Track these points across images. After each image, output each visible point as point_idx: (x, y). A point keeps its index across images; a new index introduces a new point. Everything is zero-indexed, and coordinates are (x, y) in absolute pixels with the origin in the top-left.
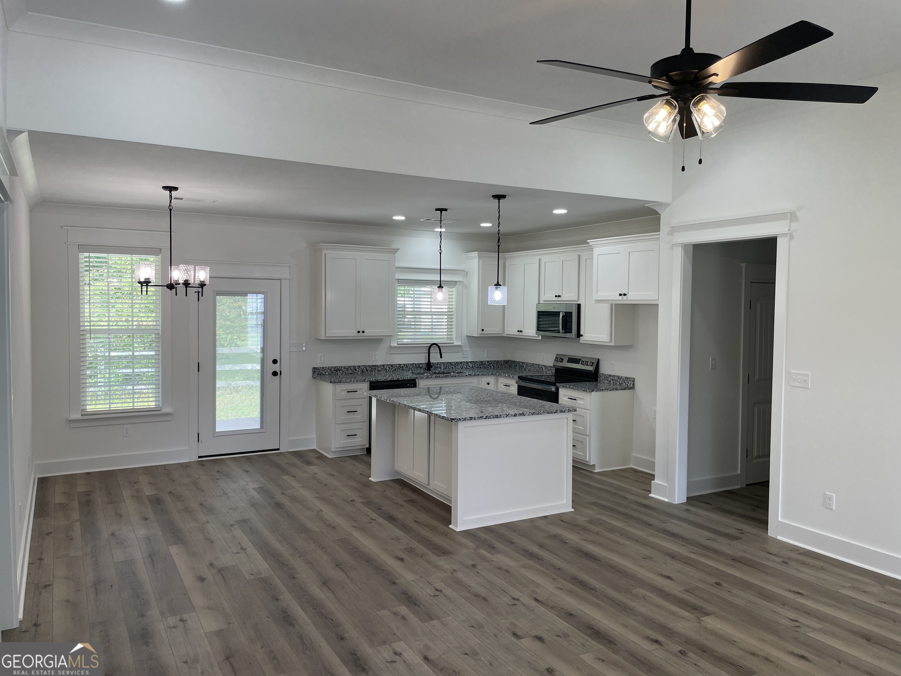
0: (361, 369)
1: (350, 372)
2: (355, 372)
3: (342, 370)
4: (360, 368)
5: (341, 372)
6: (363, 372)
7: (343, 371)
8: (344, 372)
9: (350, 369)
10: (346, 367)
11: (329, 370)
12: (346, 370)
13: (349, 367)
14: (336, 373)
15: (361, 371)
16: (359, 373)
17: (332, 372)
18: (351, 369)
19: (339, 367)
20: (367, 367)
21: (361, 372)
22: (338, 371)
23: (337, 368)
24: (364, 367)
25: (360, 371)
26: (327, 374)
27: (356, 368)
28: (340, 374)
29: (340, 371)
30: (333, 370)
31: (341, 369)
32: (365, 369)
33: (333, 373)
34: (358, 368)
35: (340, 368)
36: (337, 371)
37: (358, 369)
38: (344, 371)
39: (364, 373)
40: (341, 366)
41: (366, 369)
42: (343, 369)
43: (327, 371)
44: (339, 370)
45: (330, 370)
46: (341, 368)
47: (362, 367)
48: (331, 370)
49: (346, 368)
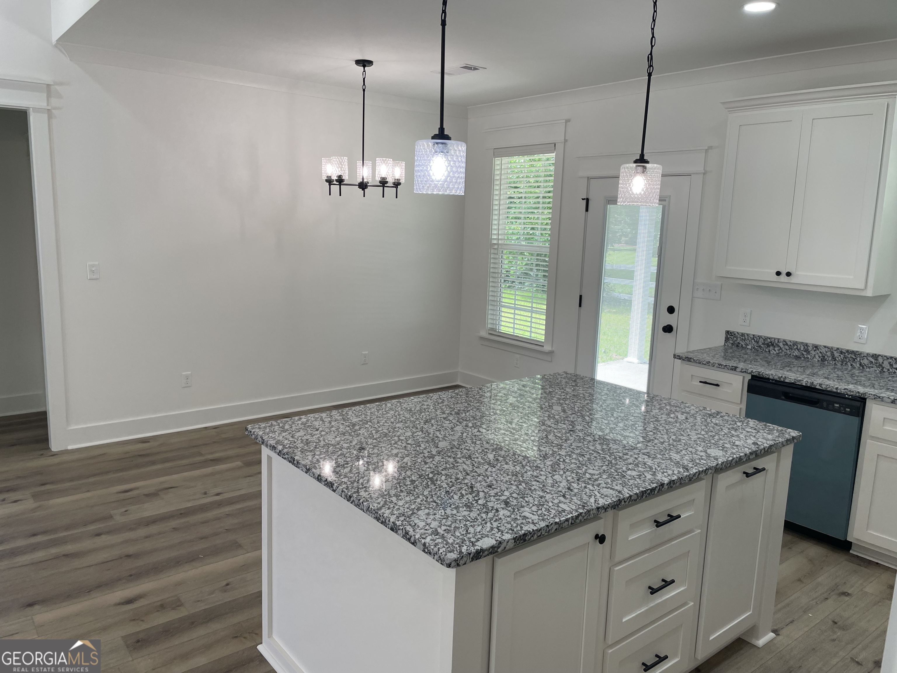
0: (821, 352)
1: (796, 353)
2: (806, 356)
3: (779, 346)
4: (817, 351)
5: (776, 349)
6: (823, 359)
7: (781, 349)
8: (782, 351)
9: (795, 347)
10: (789, 343)
11: (753, 341)
12: (787, 347)
13: (795, 343)
14: (767, 350)
15: (820, 357)
16: (815, 359)
17: (760, 347)
18: (797, 348)
19: (774, 340)
20: (835, 353)
21: (820, 359)
22: (771, 348)
23: (769, 340)
24: (826, 349)
25: (817, 356)
26: (749, 347)
27: (810, 349)
28: (775, 353)
29: (775, 347)
30: (760, 343)
31: (776, 344)
32: (829, 354)
33: (761, 349)
34: (815, 349)
35: (776, 341)
36: (768, 346)
37: (813, 353)
38: (783, 349)
39: (826, 362)
40: (779, 339)
41: (833, 355)
42: (781, 345)
43: (750, 342)
44: (773, 345)
45: (755, 341)
46: (778, 342)
47: (824, 350)
48: (758, 342)
49: (787, 344)
